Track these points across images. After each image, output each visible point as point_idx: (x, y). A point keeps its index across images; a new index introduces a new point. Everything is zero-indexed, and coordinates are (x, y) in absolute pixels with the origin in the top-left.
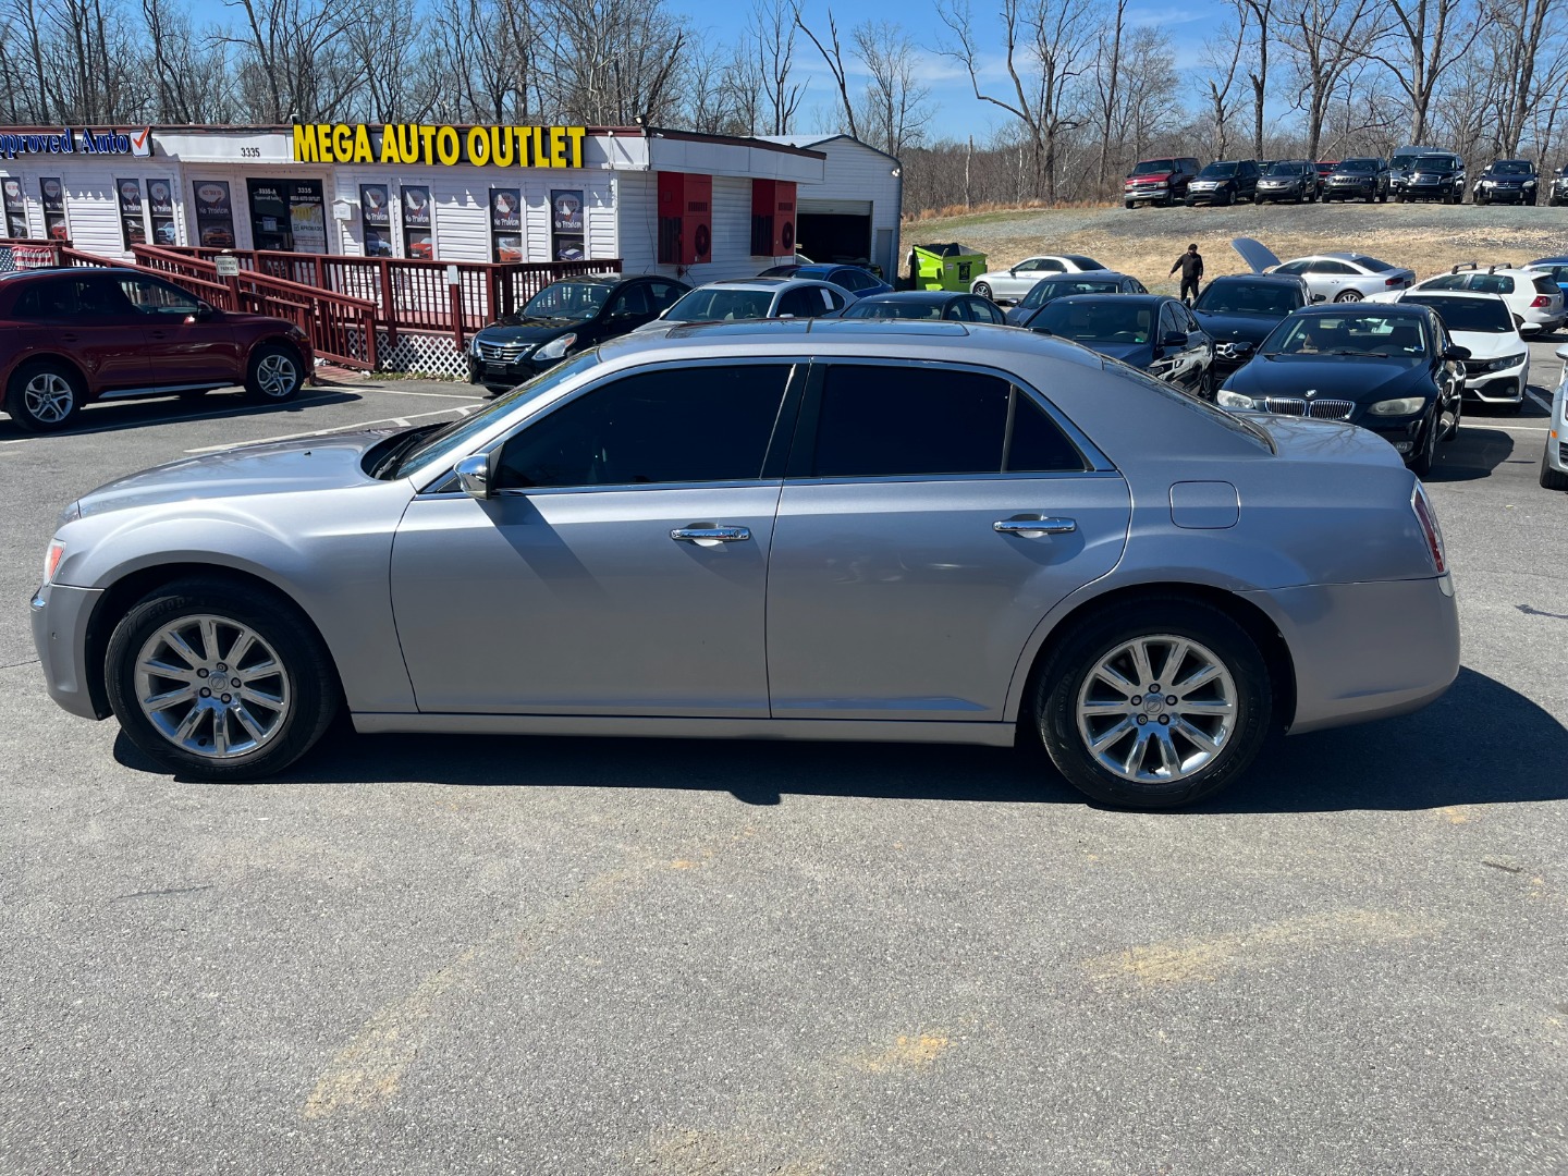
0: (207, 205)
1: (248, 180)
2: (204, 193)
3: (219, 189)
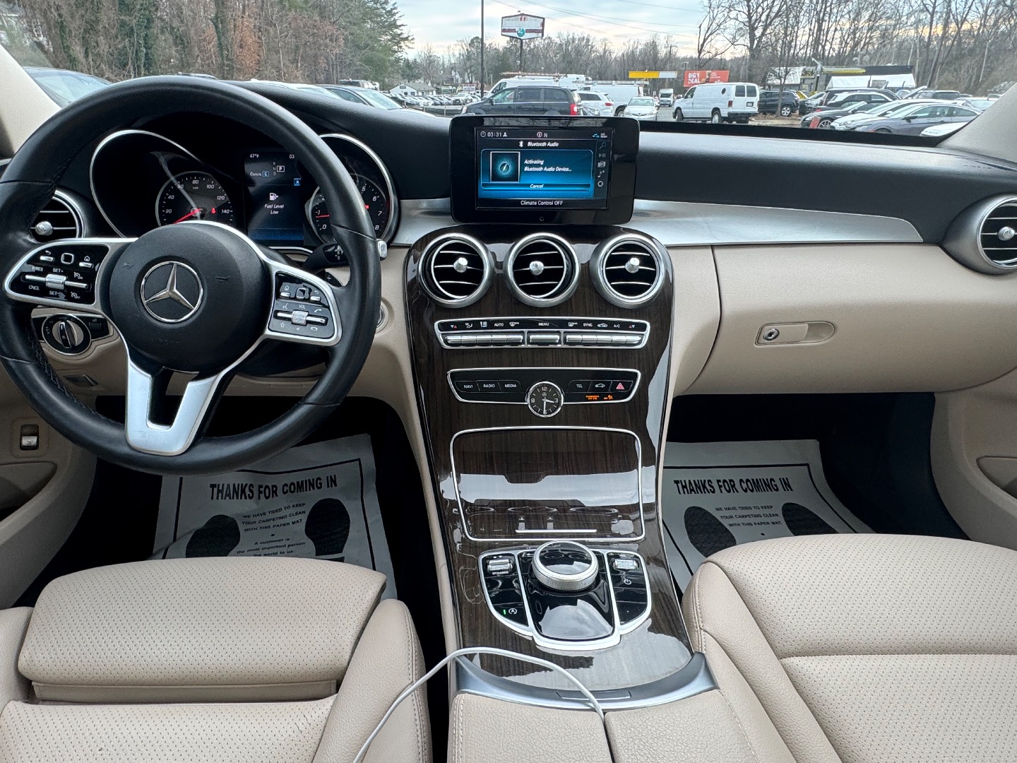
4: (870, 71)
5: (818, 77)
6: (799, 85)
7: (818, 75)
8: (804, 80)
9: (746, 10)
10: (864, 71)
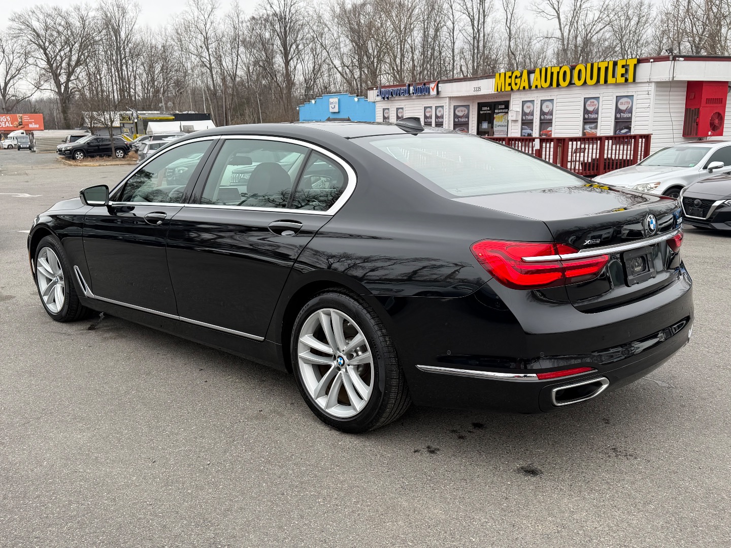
0: (459, 117)
1: (478, 103)
2: (458, 111)
3: (465, 109)
4: (178, 118)
5: (136, 123)
6: (120, 128)
7: (136, 121)
8: (123, 124)
9: (44, 57)
10: (174, 117)
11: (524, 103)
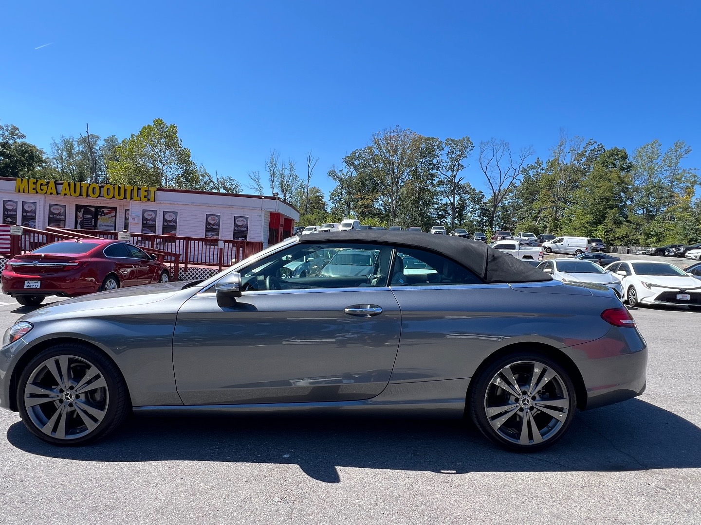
0: (54, 214)
1: (77, 206)
2: (53, 209)
3: (61, 208)
11: (144, 211)
